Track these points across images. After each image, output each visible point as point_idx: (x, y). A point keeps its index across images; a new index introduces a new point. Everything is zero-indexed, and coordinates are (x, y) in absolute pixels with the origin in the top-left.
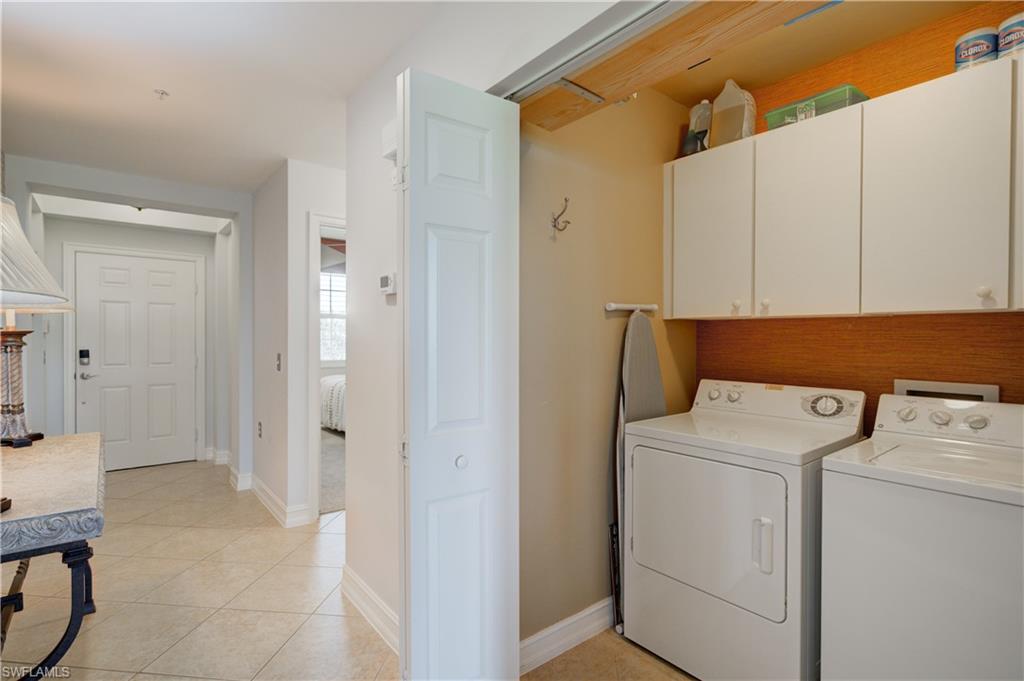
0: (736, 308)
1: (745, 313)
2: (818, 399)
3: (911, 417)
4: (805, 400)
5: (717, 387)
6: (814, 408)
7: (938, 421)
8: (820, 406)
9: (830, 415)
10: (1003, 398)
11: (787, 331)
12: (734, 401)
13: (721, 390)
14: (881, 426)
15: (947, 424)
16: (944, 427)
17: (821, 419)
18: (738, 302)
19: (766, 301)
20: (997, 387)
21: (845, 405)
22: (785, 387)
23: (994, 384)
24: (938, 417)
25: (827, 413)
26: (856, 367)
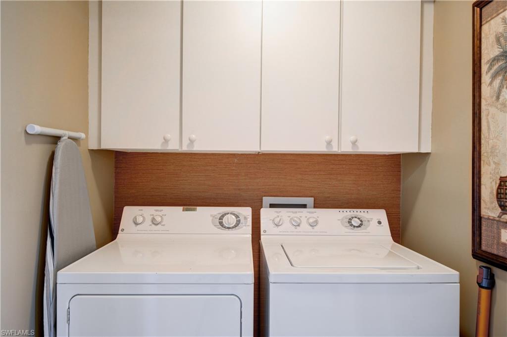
0: (166, 141)
1: (173, 146)
2: (223, 216)
3: (280, 224)
4: (214, 217)
5: (141, 212)
6: (221, 224)
7: (294, 223)
8: (225, 220)
9: (233, 227)
10: (316, 206)
11: (193, 163)
12: (157, 225)
13: (145, 215)
14: (265, 231)
15: (299, 225)
16: (298, 227)
17: (227, 231)
18: (168, 136)
19: (193, 137)
20: (313, 199)
21: (242, 218)
22: (198, 208)
23: (311, 197)
24: (294, 221)
25: (231, 226)
26: (239, 189)
